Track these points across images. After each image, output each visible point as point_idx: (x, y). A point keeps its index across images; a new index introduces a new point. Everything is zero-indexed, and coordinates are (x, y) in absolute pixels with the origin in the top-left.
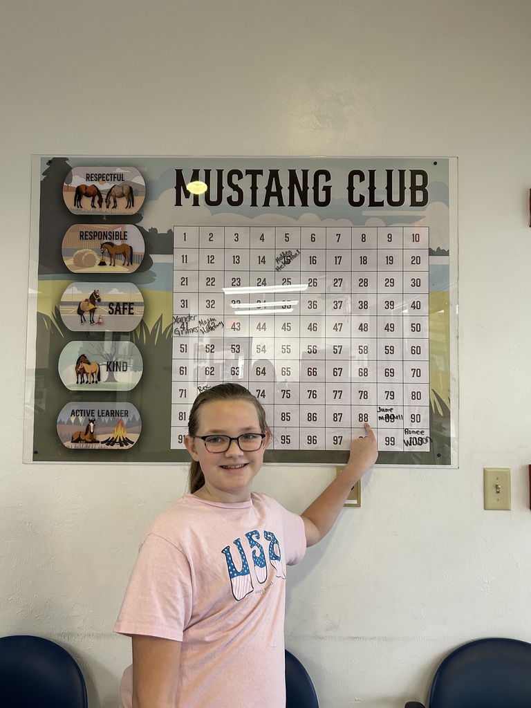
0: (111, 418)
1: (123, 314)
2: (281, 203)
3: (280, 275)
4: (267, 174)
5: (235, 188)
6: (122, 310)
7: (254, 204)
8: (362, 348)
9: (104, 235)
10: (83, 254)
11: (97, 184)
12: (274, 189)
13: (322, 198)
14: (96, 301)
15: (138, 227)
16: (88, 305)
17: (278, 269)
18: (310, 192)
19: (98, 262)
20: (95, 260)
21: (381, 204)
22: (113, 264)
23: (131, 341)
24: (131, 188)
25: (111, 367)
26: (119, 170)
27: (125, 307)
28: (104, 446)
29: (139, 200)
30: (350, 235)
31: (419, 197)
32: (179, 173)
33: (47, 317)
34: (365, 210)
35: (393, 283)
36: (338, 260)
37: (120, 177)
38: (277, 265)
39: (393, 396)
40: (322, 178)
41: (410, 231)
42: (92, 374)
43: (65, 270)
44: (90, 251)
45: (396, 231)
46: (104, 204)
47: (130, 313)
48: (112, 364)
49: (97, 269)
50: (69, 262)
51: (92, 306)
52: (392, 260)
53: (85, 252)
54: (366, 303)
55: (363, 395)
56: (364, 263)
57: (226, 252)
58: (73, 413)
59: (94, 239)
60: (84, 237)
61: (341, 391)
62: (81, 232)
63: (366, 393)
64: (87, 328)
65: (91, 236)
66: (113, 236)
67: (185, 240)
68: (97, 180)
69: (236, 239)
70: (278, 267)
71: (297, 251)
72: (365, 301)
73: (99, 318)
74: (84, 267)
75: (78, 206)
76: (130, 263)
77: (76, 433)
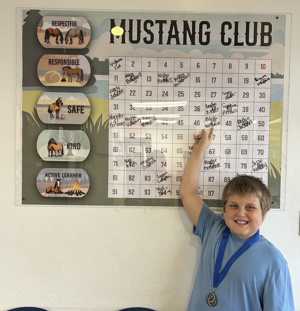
0: (71, 178)
1: (77, 113)
2: (178, 43)
3: (177, 89)
4: (169, 23)
5: (149, 32)
6: (76, 110)
7: (161, 42)
8: (228, 136)
9: (64, 62)
10: (51, 74)
11: (59, 28)
12: (173, 33)
13: (204, 39)
14: (60, 104)
15: (86, 57)
16: (55, 107)
17: (176, 85)
19: (61, 79)
20: (59, 78)
21: (242, 44)
22: (70, 81)
23: (83, 130)
24: (81, 31)
25: (70, 146)
26: (73, 19)
27: (79, 108)
28: (67, 195)
29: (87, 39)
30: (222, 64)
31: (266, 40)
32: (113, 21)
33: (29, 114)
34: (232, 47)
35: (248, 95)
36: (214, 80)
37: (74, 24)
38: (175, 83)
39: (246, 166)
40: (205, 26)
41: (260, 62)
42: (58, 151)
43: (40, 84)
44: (56, 72)
45: (250, 62)
46: (64, 41)
47: (81, 113)
48: (71, 144)
49: (60, 84)
50: (42, 79)
51: (57, 108)
52: (248, 81)
53: (52, 73)
54: (231, 108)
55: (227, 165)
56: (230, 83)
57: (143, 74)
58: (46, 175)
59: (58, 64)
60: (51, 62)
61: (214, 163)
62: (49, 59)
63: (229, 165)
64: (54, 121)
65: (56, 62)
66: (70, 62)
67: (116, 66)
68: (59, 25)
69: (149, 66)
70: (175, 84)
71: (188, 73)
72: (230, 107)
73: (62, 115)
74: (52, 82)
75: (47, 42)
76: (81, 80)
77: (49, 187)
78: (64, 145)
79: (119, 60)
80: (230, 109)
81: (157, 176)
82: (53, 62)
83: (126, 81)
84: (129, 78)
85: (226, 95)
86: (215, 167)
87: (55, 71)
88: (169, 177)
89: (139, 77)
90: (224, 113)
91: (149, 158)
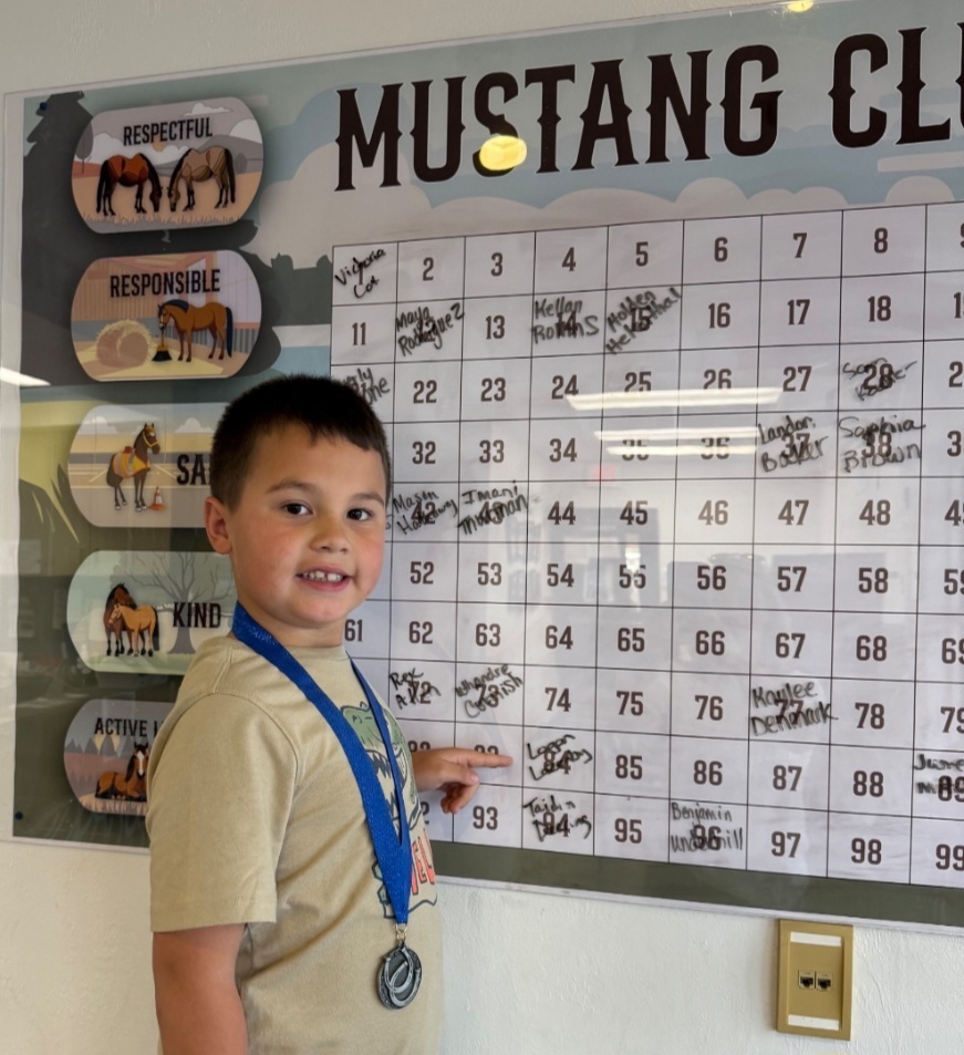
2: (626, 157)
3: (619, 364)
4: (585, 77)
5: (496, 124)
7: (548, 164)
8: (871, 575)
9: (165, 282)
10: (117, 333)
11: (148, 150)
12: (606, 117)
13: (750, 129)
14: (150, 451)
15: (245, 255)
16: (131, 461)
17: (612, 347)
18: (715, 117)
19: (152, 352)
20: (146, 347)
21: (940, 132)
22: (185, 357)
24: (227, 153)
25: (184, 615)
26: (198, 110)
29: (247, 183)
30: (837, 234)
32: (348, 99)
33: (40, 492)
34: (889, 155)
36: (798, 311)
37: (201, 127)
38: (610, 335)
40: (750, 68)
42: (141, 633)
43: (79, 376)
44: (133, 326)
46: (165, 202)
48: (186, 607)
49: (149, 371)
50: (87, 355)
51: (138, 465)
53: (122, 329)
54: (885, 439)
55: (869, 716)
56: (880, 318)
57: (468, 306)
58: (99, 727)
59: (143, 294)
60: (120, 289)
61: (801, 703)
62: (112, 278)
63: (878, 711)
64: (130, 518)
65: (136, 285)
66: (187, 282)
67: (361, 283)
68: (149, 139)
69: (497, 270)
70: (612, 341)
71: (672, 290)
72: (883, 433)
73: (156, 495)
74: (120, 365)
75: (105, 211)
76: (226, 352)
77: (106, 775)
78: (161, 611)
79: (370, 259)
80: (882, 444)
81: (526, 748)
82: (124, 286)
83: (400, 341)
84: (408, 331)
85: (860, 379)
86: (807, 723)
87: (134, 323)
88: (579, 754)
89: (453, 321)
90: (852, 463)
91: (493, 668)
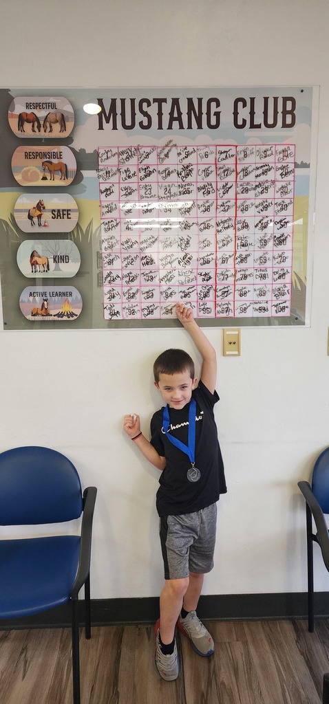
0: (60, 298)
1: (63, 218)
2: (181, 127)
4: (170, 102)
5: (145, 114)
6: (62, 215)
7: (160, 127)
8: (243, 242)
9: (44, 155)
10: (29, 171)
11: (35, 111)
12: (176, 115)
13: (213, 122)
14: (42, 208)
15: (70, 148)
16: (36, 212)
18: (204, 117)
19: (41, 177)
20: (39, 176)
21: (259, 126)
22: (52, 179)
23: (71, 239)
24: (62, 115)
25: (57, 259)
26: (52, 100)
27: (64, 213)
28: (56, 318)
29: (69, 125)
30: (235, 152)
31: (289, 121)
32: (100, 101)
33: (5, 222)
34: (247, 132)
35: (267, 190)
36: (226, 172)
37: (53, 106)
39: (265, 277)
40: (213, 104)
41: (281, 148)
42: (43, 265)
44: (34, 169)
46: (42, 129)
47: (68, 218)
48: (57, 257)
49: (40, 183)
50: (18, 177)
51: (38, 213)
52: (267, 172)
53: (30, 169)
55: (243, 277)
56: (246, 175)
58: (31, 294)
59: (36, 158)
60: (28, 156)
61: (228, 274)
62: (25, 153)
64: (36, 229)
65: (34, 155)
66: (51, 155)
68: (35, 108)
73: (45, 222)
74: (31, 181)
75: (21, 130)
76: (66, 177)
77: (35, 309)
80: (246, 208)
82: (30, 155)
87: (34, 167)
